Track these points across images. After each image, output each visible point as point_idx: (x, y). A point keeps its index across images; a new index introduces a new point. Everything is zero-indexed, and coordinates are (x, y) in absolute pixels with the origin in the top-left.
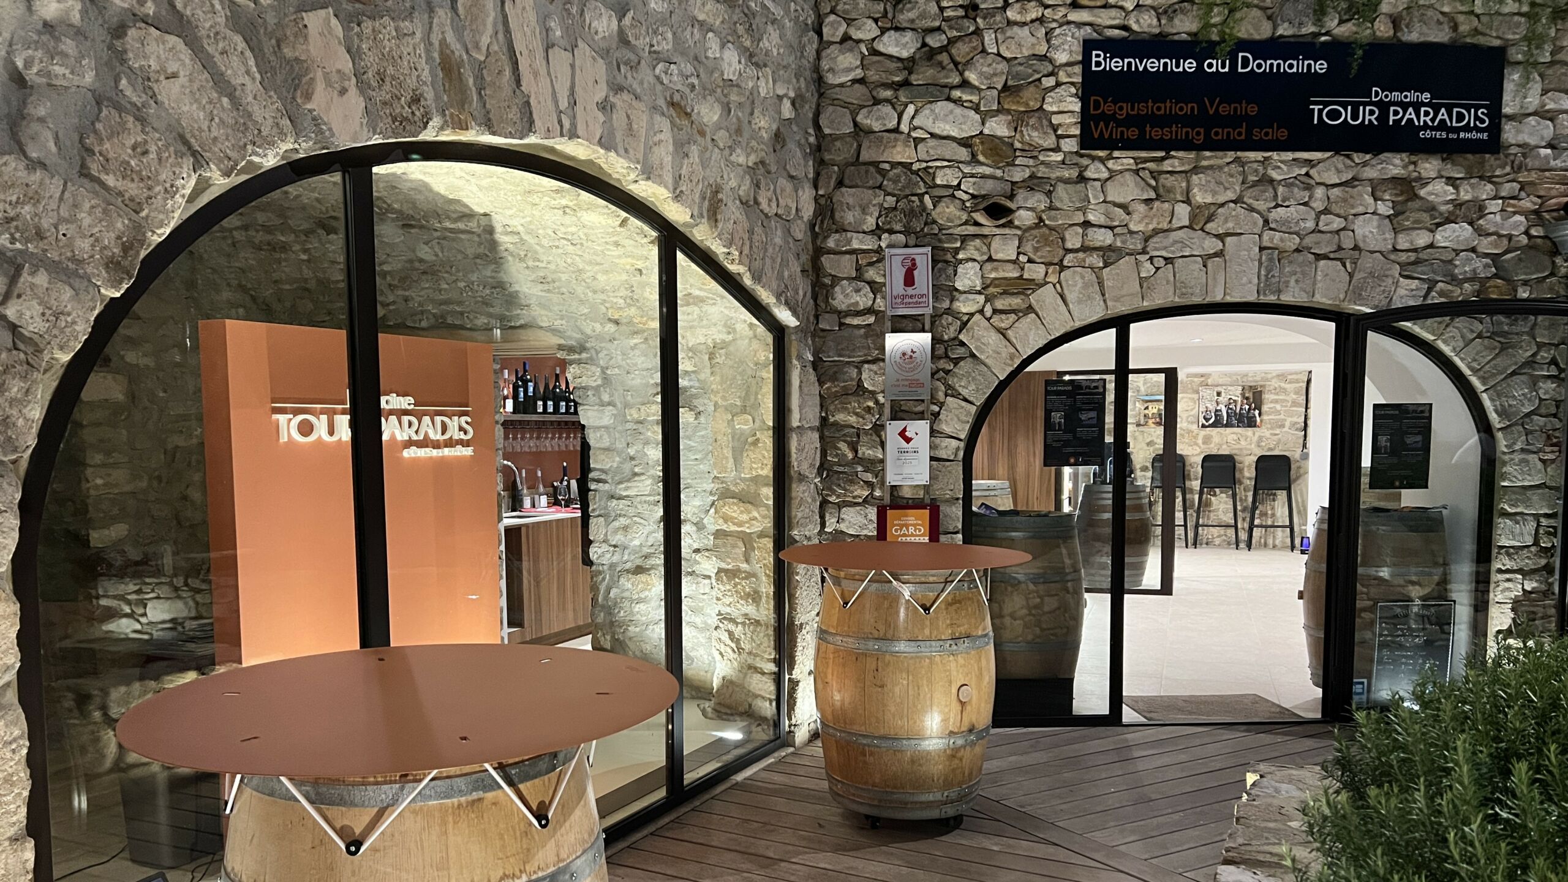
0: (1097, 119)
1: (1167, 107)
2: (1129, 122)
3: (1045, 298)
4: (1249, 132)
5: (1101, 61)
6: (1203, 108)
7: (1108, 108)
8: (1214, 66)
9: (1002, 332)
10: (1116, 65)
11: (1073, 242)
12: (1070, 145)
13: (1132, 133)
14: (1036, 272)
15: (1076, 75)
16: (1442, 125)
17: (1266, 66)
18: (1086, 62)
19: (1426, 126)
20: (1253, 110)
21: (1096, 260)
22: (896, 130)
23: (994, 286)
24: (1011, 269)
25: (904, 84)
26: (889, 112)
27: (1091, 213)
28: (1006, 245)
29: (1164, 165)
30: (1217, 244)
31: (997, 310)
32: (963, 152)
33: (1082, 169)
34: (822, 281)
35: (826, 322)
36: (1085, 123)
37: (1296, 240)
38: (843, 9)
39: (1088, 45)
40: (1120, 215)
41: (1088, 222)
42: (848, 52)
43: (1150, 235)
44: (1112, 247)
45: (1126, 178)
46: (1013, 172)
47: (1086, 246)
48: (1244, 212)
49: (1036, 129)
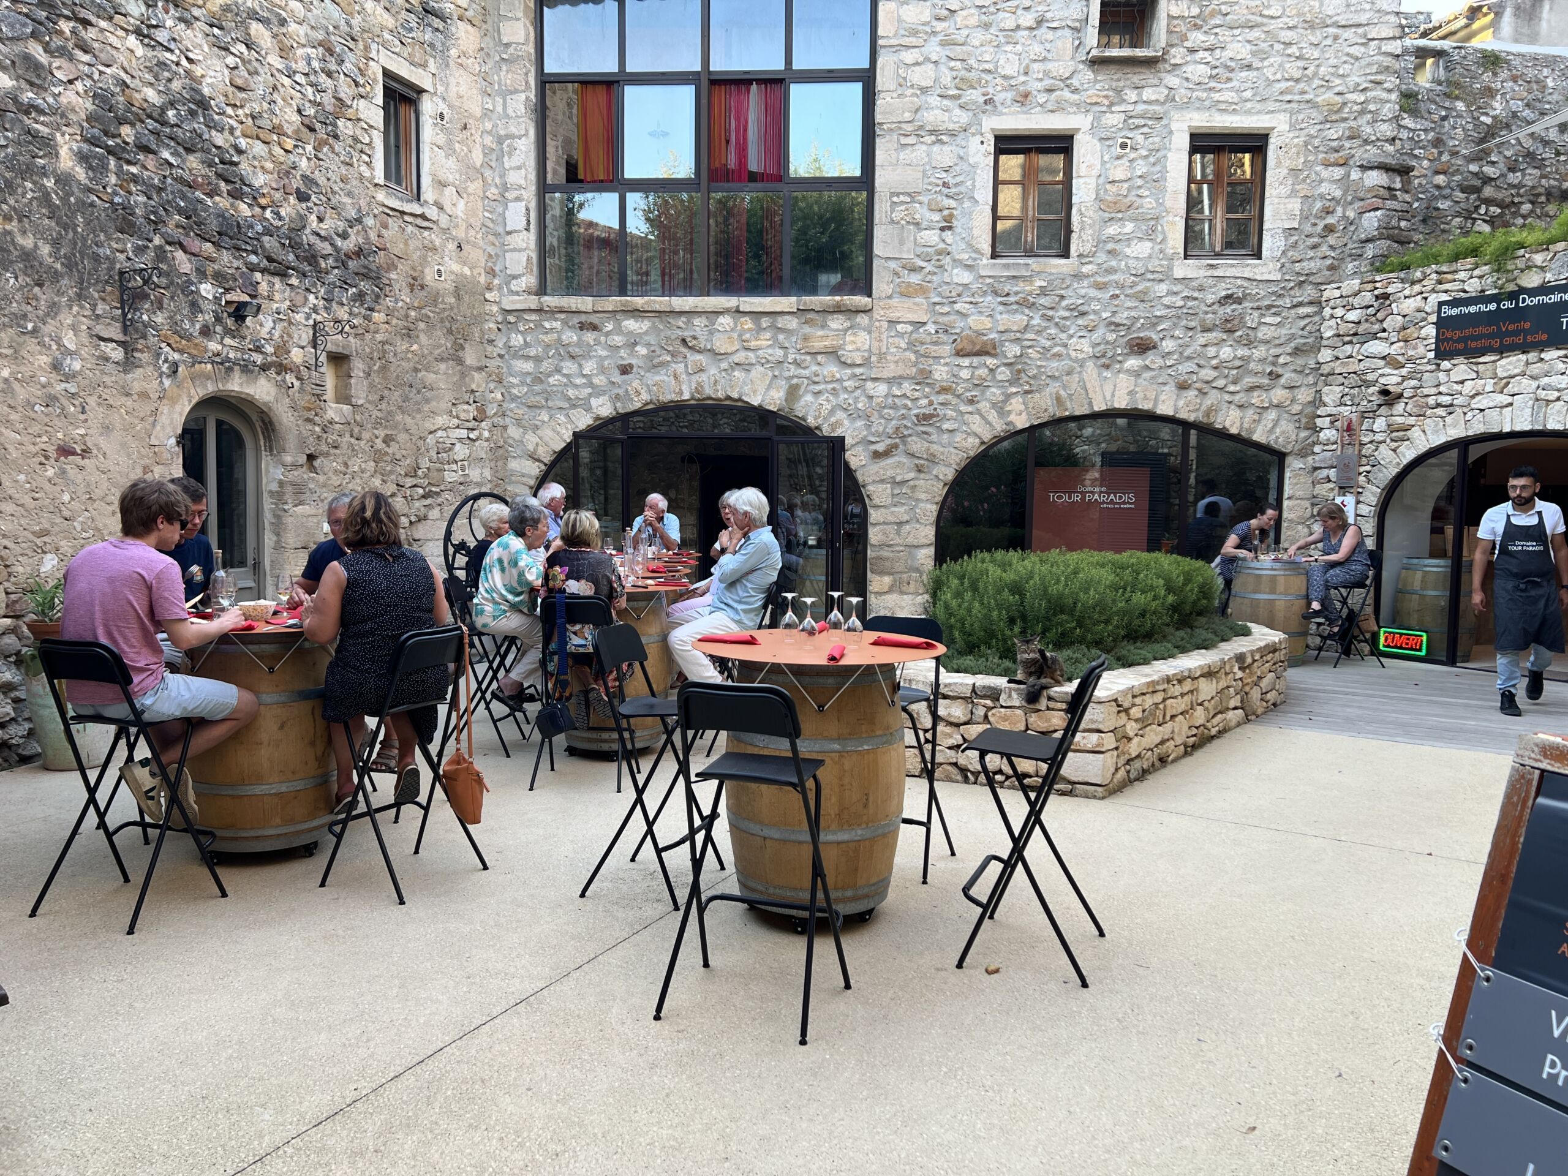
0: (1443, 341)
1: (1482, 330)
2: (1458, 341)
3: (1415, 433)
4: (1525, 338)
5: (1447, 311)
6: (1499, 328)
7: (1449, 334)
8: (1506, 305)
9: (1394, 450)
10: (1455, 312)
11: (1431, 401)
12: (1432, 355)
13: (1461, 346)
14: (1412, 420)
15: (1433, 318)
17: (1535, 301)
18: (1439, 311)
20: (1527, 326)
21: (1441, 411)
22: (1351, 357)
23: (1391, 428)
24: (1399, 420)
25: (1355, 334)
26: (1348, 348)
27: (1442, 389)
28: (1399, 408)
29: (1481, 360)
30: (1509, 400)
31: (1392, 440)
32: (1382, 363)
33: (1438, 365)
34: (1317, 430)
35: (1317, 449)
36: (1436, 343)
37: (1556, 394)
38: (1332, 303)
39: (1441, 304)
40: (1458, 387)
41: (1440, 393)
42: (1333, 322)
43: (1473, 397)
44: (1451, 405)
45: (1460, 369)
46: (1404, 371)
47: (1438, 405)
48: (1525, 381)
49: (1415, 348)
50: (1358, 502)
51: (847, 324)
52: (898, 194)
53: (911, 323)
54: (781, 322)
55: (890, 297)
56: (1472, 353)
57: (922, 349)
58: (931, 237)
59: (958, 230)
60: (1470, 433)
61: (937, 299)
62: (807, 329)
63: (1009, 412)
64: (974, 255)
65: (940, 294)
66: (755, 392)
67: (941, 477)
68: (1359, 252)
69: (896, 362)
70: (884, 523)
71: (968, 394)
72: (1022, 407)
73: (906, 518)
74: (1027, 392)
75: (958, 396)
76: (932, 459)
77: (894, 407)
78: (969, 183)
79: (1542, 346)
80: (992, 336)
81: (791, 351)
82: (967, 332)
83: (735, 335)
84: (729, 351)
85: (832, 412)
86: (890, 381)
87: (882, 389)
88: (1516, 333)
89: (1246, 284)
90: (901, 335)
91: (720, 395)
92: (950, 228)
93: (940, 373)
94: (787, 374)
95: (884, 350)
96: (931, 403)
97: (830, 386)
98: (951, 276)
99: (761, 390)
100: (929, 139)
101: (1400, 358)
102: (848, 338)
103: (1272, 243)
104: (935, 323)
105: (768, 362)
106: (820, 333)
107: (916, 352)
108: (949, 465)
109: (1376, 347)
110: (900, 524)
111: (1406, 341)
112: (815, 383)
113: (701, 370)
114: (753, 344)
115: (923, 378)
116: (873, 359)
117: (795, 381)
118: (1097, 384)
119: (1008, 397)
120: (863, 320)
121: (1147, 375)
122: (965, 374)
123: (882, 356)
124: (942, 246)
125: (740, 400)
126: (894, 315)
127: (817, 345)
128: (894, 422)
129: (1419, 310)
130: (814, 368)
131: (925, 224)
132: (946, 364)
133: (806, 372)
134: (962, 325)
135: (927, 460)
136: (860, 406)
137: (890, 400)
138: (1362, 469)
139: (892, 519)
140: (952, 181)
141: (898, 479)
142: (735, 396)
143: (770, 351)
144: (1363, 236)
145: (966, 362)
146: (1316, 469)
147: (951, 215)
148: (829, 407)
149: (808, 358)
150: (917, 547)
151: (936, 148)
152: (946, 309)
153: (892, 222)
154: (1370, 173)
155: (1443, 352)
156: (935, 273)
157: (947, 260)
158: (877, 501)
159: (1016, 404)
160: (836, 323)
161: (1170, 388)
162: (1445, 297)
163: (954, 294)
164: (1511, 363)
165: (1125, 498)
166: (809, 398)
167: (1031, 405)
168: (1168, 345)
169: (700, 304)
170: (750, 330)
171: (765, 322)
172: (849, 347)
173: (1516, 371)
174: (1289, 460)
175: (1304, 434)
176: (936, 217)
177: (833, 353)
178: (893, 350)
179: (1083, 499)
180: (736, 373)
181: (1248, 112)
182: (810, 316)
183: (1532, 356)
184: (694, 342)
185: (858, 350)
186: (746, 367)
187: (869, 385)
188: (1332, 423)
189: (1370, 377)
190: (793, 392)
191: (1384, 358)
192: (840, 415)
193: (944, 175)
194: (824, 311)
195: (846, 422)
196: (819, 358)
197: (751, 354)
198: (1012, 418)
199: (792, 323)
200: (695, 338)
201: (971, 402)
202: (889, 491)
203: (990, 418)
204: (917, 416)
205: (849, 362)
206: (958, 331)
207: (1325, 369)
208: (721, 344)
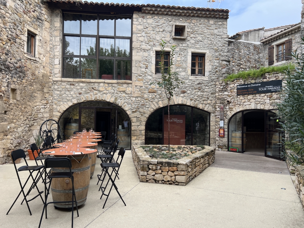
0: (238, 92)
1: (245, 90)
2: (241, 92)
3: (234, 109)
4: (253, 92)
5: (238, 87)
6: (248, 90)
7: (239, 91)
8: (249, 86)
9: (230, 112)
10: (240, 87)
11: (236, 103)
12: (236, 95)
13: (241, 93)
14: (233, 107)
15: (236, 88)
16: (274, 89)
17: (254, 85)
18: (237, 87)
19: (272, 89)
20: (253, 90)
21: (238, 105)
22: (221, 95)
23: (229, 108)
24: (231, 107)
25: (222, 91)
26: (221, 93)
27: (238, 101)
28: (231, 104)
29: (245, 96)
30: (250, 103)
31: (230, 110)
32: (227, 96)
33: (237, 97)
34: (216, 108)
35: (216, 112)
36: (237, 93)
37: (259, 102)
38: (218, 85)
39: (237, 85)
40: (241, 101)
41: (238, 102)
42: (218, 88)
43: (244, 103)
44: (240, 104)
45: (241, 97)
46: (231, 98)
47: (238, 104)
48: (253, 100)
49: (233, 93)
50: (224, 122)
51: (127, 86)
52: (137, 61)
53: (140, 86)
54: (113, 85)
55: (135, 81)
56: (243, 95)
57: (142, 91)
58: (144, 70)
59: (149, 69)
60: (244, 109)
61: (145, 82)
62: (119, 87)
63: (159, 104)
64: (152, 74)
65: (145, 81)
66: (108, 99)
67: (146, 116)
68: (222, 76)
69: (137, 94)
70: (135, 126)
71: (151, 100)
72: (162, 103)
73: (139, 125)
74: (162, 100)
75: (149, 101)
76: (144, 113)
77: (137, 102)
78: (151, 60)
79: (255, 94)
80: (156, 89)
81: (116, 91)
82: (151, 88)
83: (104, 87)
84: (103, 90)
85: (124, 103)
86: (136, 97)
87: (134, 99)
88: (251, 91)
89: (202, 81)
90: (138, 88)
91: (101, 99)
92: (147, 68)
93: (146, 96)
94: (115, 95)
95: (134, 91)
96: (144, 102)
97: (124, 98)
98: (147, 77)
99: (109, 98)
100: (143, 51)
101: (230, 95)
102: (127, 89)
103: (207, 74)
104: (145, 86)
105: (111, 93)
106: (122, 87)
107: (141, 92)
108: (148, 114)
109: (226, 93)
110: (138, 126)
111: (231, 92)
112: (121, 97)
113: (97, 94)
114: (108, 89)
115: (142, 97)
116: (132, 93)
117: (116, 97)
118: (175, 99)
119: (159, 101)
120: (130, 85)
121: (185, 97)
122: (150, 96)
123: (134, 92)
124: (146, 72)
125: (105, 100)
126: (136, 85)
127: (121, 90)
128: (137, 105)
129: (233, 86)
130: (120, 94)
131: (142, 67)
132: (147, 94)
133: (119, 95)
134: (150, 87)
135: (143, 113)
136: (130, 102)
137: (136, 101)
138: (224, 116)
139: (136, 125)
140: (147, 59)
141: (138, 117)
142: (104, 99)
143: (111, 91)
144: (223, 73)
145: (151, 94)
146: (216, 116)
147: (147, 66)
148: (123, 102)
149: (119, 92)
150: (141, 130)
151: (144, 53)
152: (147, 84)
153: (136, 66)
154: (223, 61)
155: (238, 94)
156: (144, 77)
157: (146, 74)
158: (133, 121)
159: (160, 102)
160: (125, 86)
161: (189, 100)
162: (238, 84)
163: (148, 81)
164: (250, 97)
165: (181, 121)
166: (119, 100)
167: (163, 103)
168: (189, 92)
169: (96, 81)
170: (107, 86)
171: (110, 85)
172: (127, 90)
173: (251, 98)
174: (211, 114)
175: (214, 109)
176: (144, 66)
177: (124, 92)
178: (136, 91)
179: (173, 121)
180: (104, 95)
181: (202, 49)
182: (119, 84)
183: (254, 95)
184: (95, 88)
185: (129, 91)
186: (106, 94)
187: (131, 98)
188: (219, 107)
189: (225, 99)
190: (116, 99)
191: (227, 95)
192: (126, 104)
193: (146, 58)
194: (122, 83)
195: (127, 105)
196: (121, 92)
197: (107, 91)
198: (160, 105)
199: (116, 85)
200: (95, 87)
201: (152, 102)
202: (136, 119)
203: (155, 105)
204: (141, 104)
205: (127, 93)
206: (149, 88)
207: (217, 97)
208: (101, 89)
